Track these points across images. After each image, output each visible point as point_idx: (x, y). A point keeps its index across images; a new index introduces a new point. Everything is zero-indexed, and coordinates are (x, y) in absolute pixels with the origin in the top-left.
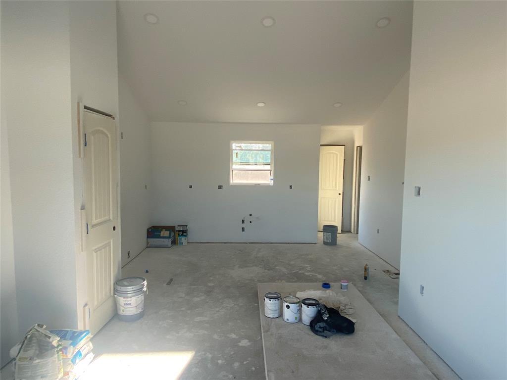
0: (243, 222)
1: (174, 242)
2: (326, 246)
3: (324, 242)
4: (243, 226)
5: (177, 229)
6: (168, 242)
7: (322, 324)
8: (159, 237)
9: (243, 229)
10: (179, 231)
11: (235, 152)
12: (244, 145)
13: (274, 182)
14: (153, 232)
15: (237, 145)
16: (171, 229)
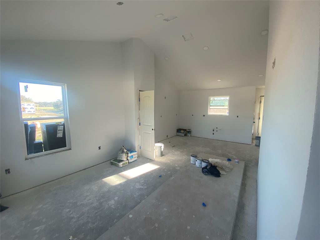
0: (213, 130)
1: (186, 135)
2: (256, 147)
3: (255, 145)
4: (213, 132)
5: (187, 130)
6: (183, 135)
7: (206, 170)
8: (180, 132)
9: (213, 134)
10: (188, 131)
11: (211, 101)
12: (216, 98)
13: (229, 114)
14: (179, 130)
15: (213, 98)
16: (185, 130)
